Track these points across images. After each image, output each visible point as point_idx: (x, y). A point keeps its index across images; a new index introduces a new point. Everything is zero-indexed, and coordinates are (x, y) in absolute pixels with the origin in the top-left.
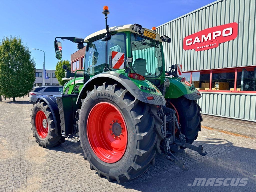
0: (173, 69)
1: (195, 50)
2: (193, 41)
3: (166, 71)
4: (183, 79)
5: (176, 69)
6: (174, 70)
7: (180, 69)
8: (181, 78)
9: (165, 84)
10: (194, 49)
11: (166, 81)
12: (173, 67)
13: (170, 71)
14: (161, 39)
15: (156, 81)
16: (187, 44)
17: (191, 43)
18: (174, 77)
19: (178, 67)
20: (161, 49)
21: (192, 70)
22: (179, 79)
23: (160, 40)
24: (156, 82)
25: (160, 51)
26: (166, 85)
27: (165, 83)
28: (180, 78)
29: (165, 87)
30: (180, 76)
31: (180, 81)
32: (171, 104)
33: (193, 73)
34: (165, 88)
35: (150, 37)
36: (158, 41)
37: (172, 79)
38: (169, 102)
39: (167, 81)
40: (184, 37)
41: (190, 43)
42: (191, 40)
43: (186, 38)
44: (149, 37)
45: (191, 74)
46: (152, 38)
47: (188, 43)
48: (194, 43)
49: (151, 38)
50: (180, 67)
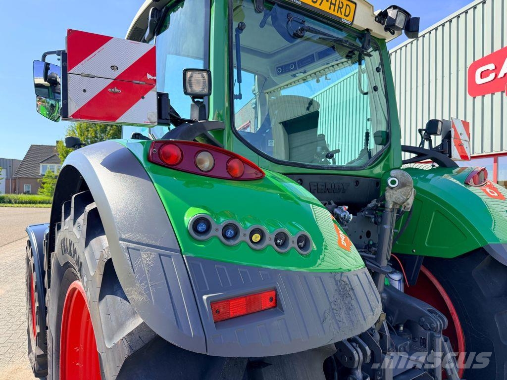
0: (432, 137)
1: (504, 94)
2: (497, 69)
3: (402, 144)
4: (479, 173)
5: (447, 137)
6: (437, 140)
7: (461, 137)
8: (467, 171)
9: (393, 197)
10: (503, 92)
11: (393, 182)
12: (432, 127)
13: (423, 146)
14: (379, 22)
15: (357, 182)
16: (479, 81)
17: (492, 76)
18: (437, 165)
19: (452, 130)
20: (382, 63)
21: (497, 150)
22: (458, 172)
23: (378, 30)
24: (357, 185)
25: (378, 70)
26: (395, 203)
27: (391, 191)
28: (463, 169)
29: (393, 211)
30: (461, 164)
31: (467, 184)
32: (428, 274)
33: (500, 159)
34: (390, 218)
35: (331, 12)
36: (367, 30)
37: (430, 176)
38: (418, 267)
39: (403, 185)
40: (470, 62)
41: (488, 76)
42: (491, 67)
43: (476, 65)
44: (321, 7)
45: (496, 161)
46: (339, 15)
47: (481, 78)
48: (501, 75)
49: (335, 13)
50: (460, 129)
